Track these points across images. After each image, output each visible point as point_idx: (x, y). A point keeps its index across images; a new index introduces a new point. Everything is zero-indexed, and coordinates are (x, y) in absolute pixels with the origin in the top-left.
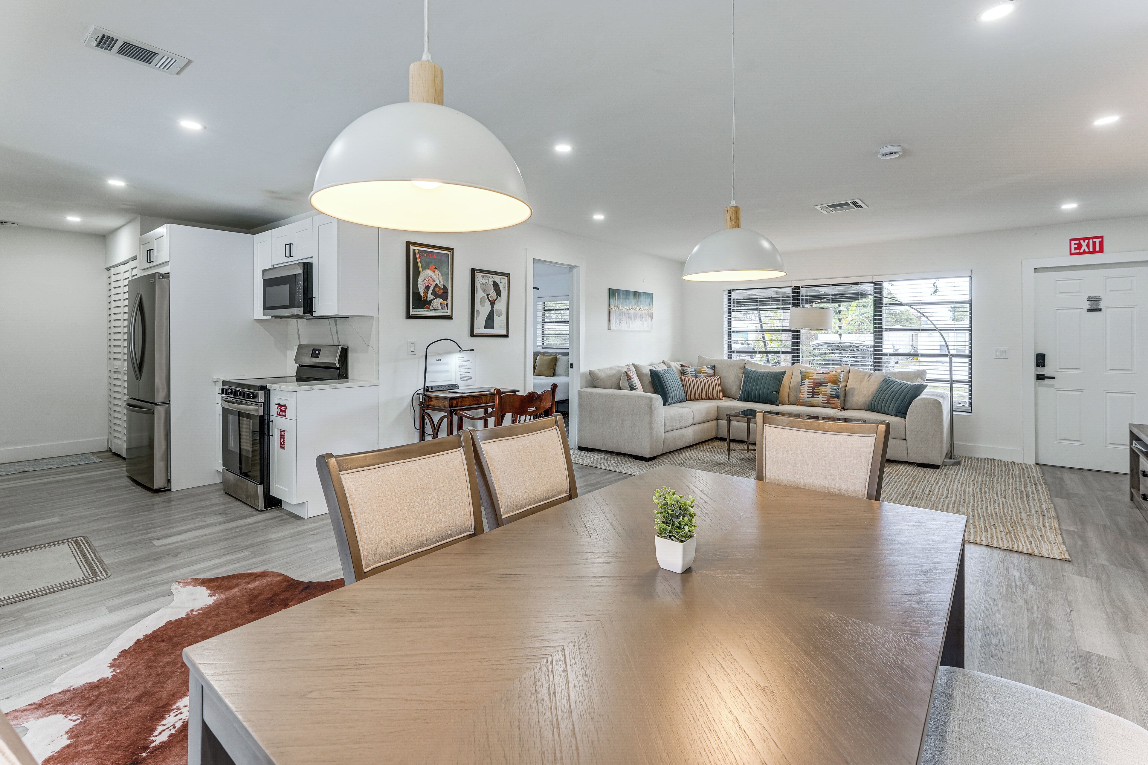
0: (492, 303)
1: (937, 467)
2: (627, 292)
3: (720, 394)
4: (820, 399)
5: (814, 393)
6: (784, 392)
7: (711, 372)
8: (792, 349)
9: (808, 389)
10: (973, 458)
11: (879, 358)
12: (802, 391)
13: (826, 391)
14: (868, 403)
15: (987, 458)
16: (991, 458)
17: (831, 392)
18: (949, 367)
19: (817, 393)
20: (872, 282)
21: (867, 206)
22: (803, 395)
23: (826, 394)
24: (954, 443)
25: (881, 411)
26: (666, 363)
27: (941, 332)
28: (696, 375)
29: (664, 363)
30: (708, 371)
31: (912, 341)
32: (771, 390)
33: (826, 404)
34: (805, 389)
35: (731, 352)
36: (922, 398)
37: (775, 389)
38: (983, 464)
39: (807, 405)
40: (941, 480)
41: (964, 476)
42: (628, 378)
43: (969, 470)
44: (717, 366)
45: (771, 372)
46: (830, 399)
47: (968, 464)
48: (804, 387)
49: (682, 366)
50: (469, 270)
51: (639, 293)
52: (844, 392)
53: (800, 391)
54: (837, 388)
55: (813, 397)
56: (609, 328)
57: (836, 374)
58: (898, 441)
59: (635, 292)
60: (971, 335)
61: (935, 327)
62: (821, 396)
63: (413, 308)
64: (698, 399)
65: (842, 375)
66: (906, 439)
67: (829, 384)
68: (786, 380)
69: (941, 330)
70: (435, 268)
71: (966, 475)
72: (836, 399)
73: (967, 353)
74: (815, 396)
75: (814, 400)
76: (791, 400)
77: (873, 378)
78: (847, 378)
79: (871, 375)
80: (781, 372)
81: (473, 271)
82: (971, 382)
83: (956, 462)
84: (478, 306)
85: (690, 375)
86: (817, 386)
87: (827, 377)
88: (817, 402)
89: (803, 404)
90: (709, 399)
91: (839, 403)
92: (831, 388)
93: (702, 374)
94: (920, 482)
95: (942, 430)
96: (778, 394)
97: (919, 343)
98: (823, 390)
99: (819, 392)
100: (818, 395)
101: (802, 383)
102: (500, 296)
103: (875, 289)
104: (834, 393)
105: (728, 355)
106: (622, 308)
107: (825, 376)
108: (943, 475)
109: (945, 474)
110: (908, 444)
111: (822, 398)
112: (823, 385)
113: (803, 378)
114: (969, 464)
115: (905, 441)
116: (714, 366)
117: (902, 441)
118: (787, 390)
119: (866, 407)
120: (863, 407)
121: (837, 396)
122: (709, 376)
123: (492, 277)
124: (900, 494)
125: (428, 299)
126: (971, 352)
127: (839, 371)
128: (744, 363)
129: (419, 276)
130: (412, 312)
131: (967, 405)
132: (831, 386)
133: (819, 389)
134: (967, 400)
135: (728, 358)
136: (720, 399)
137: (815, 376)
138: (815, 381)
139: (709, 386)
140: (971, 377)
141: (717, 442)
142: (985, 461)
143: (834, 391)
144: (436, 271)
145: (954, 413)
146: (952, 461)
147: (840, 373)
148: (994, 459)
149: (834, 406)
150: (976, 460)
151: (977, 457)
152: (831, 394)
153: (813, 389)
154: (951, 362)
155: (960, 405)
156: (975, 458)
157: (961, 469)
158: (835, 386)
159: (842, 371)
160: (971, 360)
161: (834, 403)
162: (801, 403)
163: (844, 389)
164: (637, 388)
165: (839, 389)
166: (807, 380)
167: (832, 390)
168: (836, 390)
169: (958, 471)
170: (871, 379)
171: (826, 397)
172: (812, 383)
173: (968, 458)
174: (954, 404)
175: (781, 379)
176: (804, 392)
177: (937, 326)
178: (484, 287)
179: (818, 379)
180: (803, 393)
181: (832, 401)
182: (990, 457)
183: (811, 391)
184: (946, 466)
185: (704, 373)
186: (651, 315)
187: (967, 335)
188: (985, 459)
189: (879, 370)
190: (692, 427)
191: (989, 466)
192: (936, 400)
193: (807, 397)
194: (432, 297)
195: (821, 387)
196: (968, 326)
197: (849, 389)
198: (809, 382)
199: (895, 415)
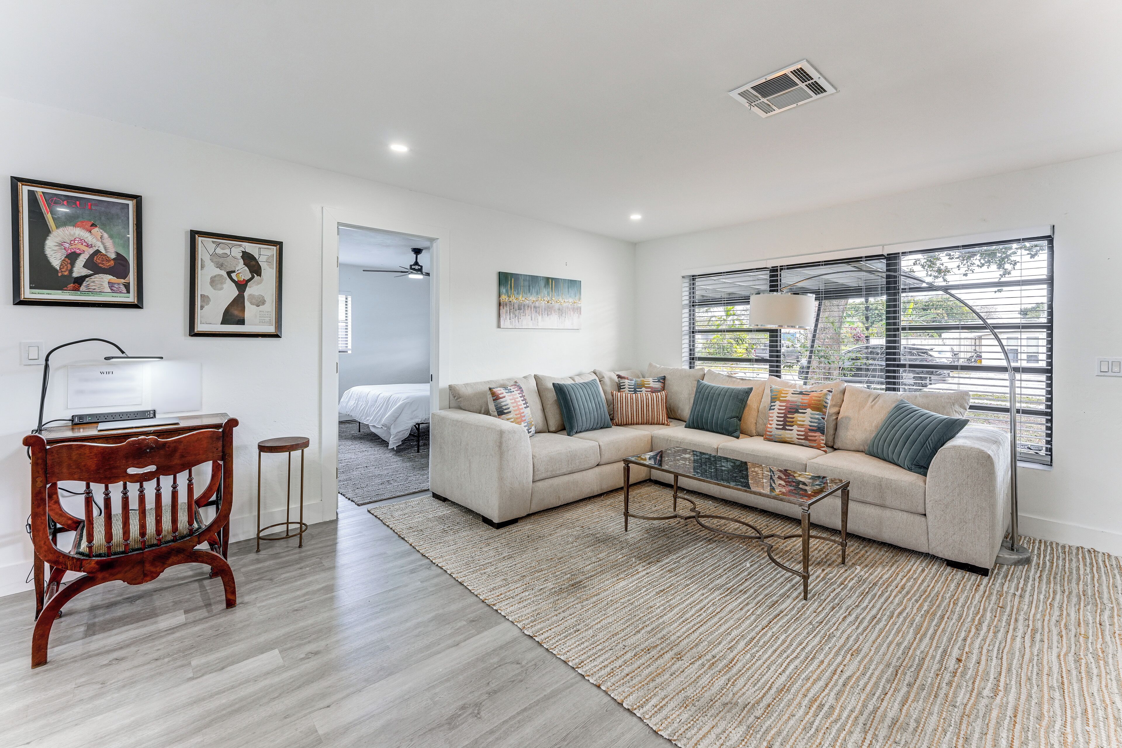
0: (241, 286)
1: (984, 572)
2: (533, 280)
3: (662, 416)
4: (793, 433)
5: (786, 424)
6: (750, 418)
7: (658, 385)
8: (771, 356)
9: (778, 417)
10: (1054, 546)
11: (894, 371)
12: (770, 419)
13: (804, 421)
14: (869, 442)
15: (1082, 548)
16: (1089, 548)
17: (811, 422)
18: (1008, 389)
19: (790, 424)
20: (882, 255)
21: (836, 89)
22: (771, 424)
23: (803, 425)
24: (1018, 514)
25: (887, 458)
26: (598, 374)
27: (996, 331)
28: (635, 389)
29: (595, 374)
30: (653, 385)
31: (975, 346)
32: (729, 416)
33: (803, 441)
34: (774, 417)
35: (693, 359)
36: (954, 447)
37: (734, 414)
38: (1074, 565)
39: (777, 440)
40: (988, 615)
41: (1038, 600)
42: (494, 398)
43: (1048, 582)
44: (668, 377)
45: (733, 389)
46: (810, 434)
47: (1044, 563)
48: (773, 413)
49: (619, 377)
50: (186, 232)
51: (556, 280)
52: (834, 423)
53: (767, 417)
54: (820, 417)
55: (784, 429)
56: (499, 326)
57: (820, 395)
58: (912, 518)
59: (548, 279)
60: (1050, 335)
61: (985, 322)
62: (795, 428)
63: (31, 288)
64: (632, 424)
65: (829, 397)
66: (925, 515)
67: (809, 411)
68: (752, 400)
69: (995, 328)
70: (93, 225)
71: (1042, 597)
72: (818, 434)
73: (1043, 364)
74: (787, 428)
75: (786, 434)
76: (759, 430)
77: (880, 401)
78: (839, 401)
79: (878, 396)
80: (745, 389)
81: (194, 234)
82: (1051, 414)
83: (1022, 559)
84: (203, 287)
85: (627, 389)
86: (791, 412)
87: (806, 399)
88: (789, 436)
89: (771, 438)
90: (648, 423)
91: (823, 440)
92: (812, 416)
93: (644, 389)
94: (942, 617)
95: (993, 506)
96: (740, 420)
97: (984, 349)
98: (799, 419)
99: (793, 422)
100: (792, 426)
101: (772, 406)
102: (259, 274)
103: (888, 265)
104: (816, 425)
105: (690, 363)
106: (523, 299)
107: (804, 398)
108: (994, 598)
109: (998, 591)
110: (930, 524)
111: (798, 431)
112: (800, 411)
113: (773, 400)
114: (1048, 563)
115: (923, 519)
116: (664, 378)
117: (918, 518)
118: (754, 413)
119: (866, 448)
120: (861, 448)
121: (821, 430)
122: (654, 391)
123: (240, 246)
124: (888, 665)
125: (75, 275)
126: (1050, 364)
127: (825, 391)
128: (701, 373)
129: (48, 236)
130: (27, 293)
131: (1043, 453)
132: (812, 414)
133: (793, 418)
134: (1043, 443)
135: (690, 368)
136: (663, 424)
137: (790, 397)
138: (789, 405)
139: (648, 406)
140: (1050, 407)
141: (649, 486)
142: (1077, 554)
143: (816, 421)
144: (95, 230)
145: (1019, 464)
146: (1015, 557)
147: (826, 394)
148: (1094, 551)
149: (815, 445)
150: (1059, 548)
151: (1062, 542)
152: (810, 426)
153: (785, 417)
154: (1012, 381)
155: (1031, 452)
156: (1057, 544)
157: (1031, 578)
158: (818, 414)
159: (829, 391)
160: (1050, 378)
161: (815, 441)
162: (767, 437)
163: (835, 418)
164: (510, 412)
165: (824, 419)
166: (778, 403)
167: (813, 420)
168: (819, 419)
169: (1026, 581)
170: (876, 405)
171: (803, 429)
172: (784, 408)
173: (1045, 542)
174: (1018, 449)
175: (745, 400)
176: (772, 420)
177: (989, 321)
178: (221, 260)
179: (793, 402)
180: (771, 422)
181: (812, 436)
182: (1087, 546)
183: (782, 419)
184: (1002, 565)
185: (646, 388)
186: (578, 310)
187: (1044, 335)
188: (1078, 548)
189: (894, 390)
190: (597, 470)
191: (1088, 570)
192: (982, 452)
193: (777, 428)
194: (85, 272)
195: (796, 415)
196: (1045, 320)
197: (842, 418)
198: (780, 406)
199: (910, 469)
